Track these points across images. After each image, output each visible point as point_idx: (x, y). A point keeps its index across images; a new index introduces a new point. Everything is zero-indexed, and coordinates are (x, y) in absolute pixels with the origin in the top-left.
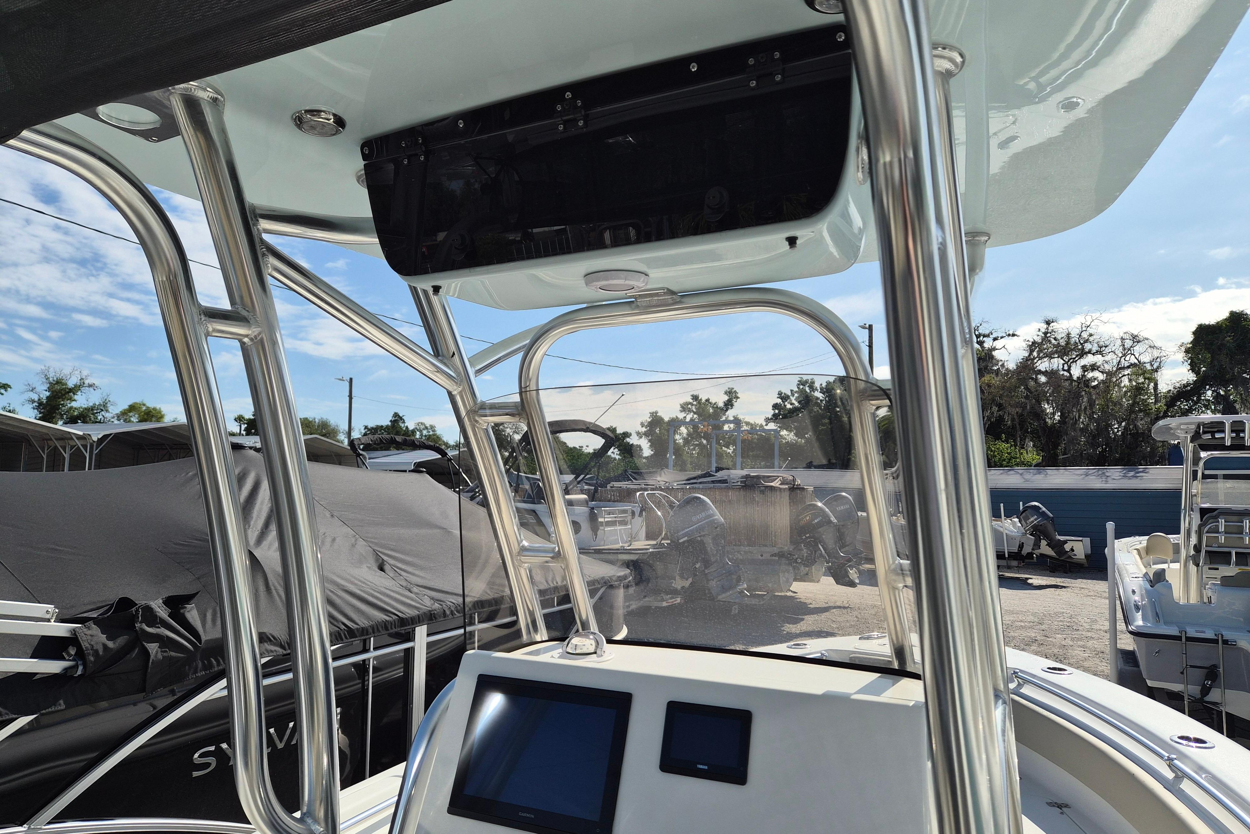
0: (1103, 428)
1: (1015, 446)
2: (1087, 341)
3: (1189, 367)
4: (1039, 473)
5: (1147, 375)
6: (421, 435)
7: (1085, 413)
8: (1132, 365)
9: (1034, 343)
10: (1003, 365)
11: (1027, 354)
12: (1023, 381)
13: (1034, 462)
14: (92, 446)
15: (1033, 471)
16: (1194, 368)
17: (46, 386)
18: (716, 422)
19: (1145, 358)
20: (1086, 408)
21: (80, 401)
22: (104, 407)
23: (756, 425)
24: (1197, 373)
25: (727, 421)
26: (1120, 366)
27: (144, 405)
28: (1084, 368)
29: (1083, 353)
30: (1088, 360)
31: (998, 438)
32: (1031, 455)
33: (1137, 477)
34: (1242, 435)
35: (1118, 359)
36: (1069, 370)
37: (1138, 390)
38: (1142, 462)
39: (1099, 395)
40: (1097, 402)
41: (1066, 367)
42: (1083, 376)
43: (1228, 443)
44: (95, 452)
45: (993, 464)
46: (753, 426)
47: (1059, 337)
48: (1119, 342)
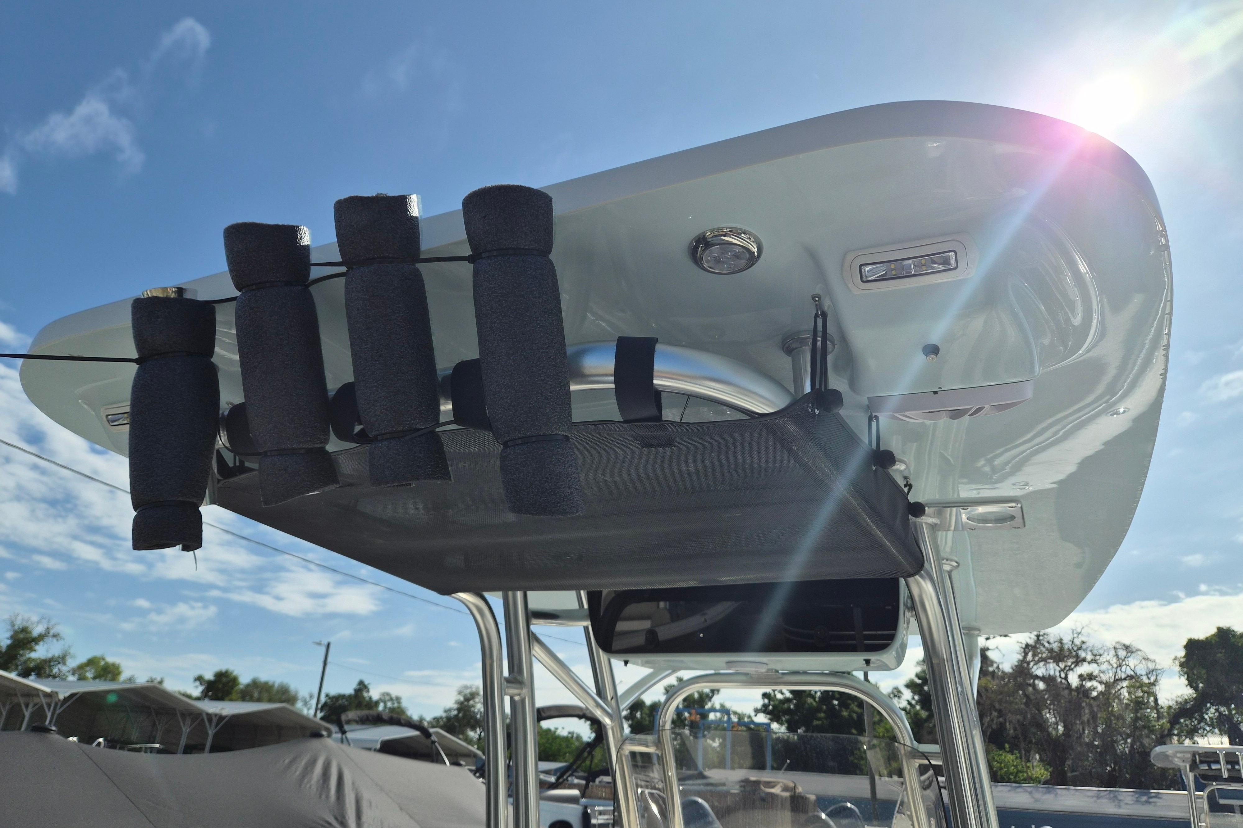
0: (1108, 746)
1: (1021, 758)
2: (1080, 648)
3: (1186, 682)
4: (1049, 792)
5: (1146, 689)
6: (385, 707)
7: (1089, 726)
8: (1128, 676)
9: (1027, 645)
10: (998, 667)
11: (1021, 658)
12: (1022, 686)
13: (1043, 779)
14: (56, 704)
15: (1042, 788)
16: (1191, 683)
17: (9, 634)
18: (701, 711)
19: (1141, 670)
20: (1088, 721)
21: (40, 652)
22: (62, 659)
23: (744, 715)
24: (1196, 689)
25: (713, 710)
26: (1117, 677)
27: (103, 659)
28: (1081, 676)
29: (1079, 661)
30: (1084, 669)
31: (1001, 747)
32: (1039, 770)
33: (1150, 803)
34: (1237, 767)
35: (1114, 670)
36: (1066, 678)
37: (1138, 704)
38: (1154, 785)
39: (1101, 708)
40: (1099, 715)
41: (1063, 675)
42: (1082, 685)
43: (1225, 775)
44: (58, 712)
45: (999, 778)
46: (740, 717)
47: (1052, 641)
48: (1112, 652)
